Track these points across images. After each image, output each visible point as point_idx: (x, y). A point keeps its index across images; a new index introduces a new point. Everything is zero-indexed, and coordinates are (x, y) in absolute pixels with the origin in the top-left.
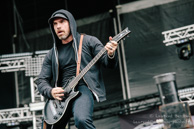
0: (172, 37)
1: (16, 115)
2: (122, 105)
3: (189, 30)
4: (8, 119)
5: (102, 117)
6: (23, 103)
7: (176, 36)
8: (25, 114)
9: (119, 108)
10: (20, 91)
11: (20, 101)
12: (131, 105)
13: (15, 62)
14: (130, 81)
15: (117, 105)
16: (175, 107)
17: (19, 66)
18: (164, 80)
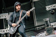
0: (49, 8)
1: (4, 31)
2: (34, 28)
3: (53, 6)
4: (2, 32)
5: (29, 31)
6: (6, 28)
7: (50, 8)
8: (6, 31)
9: (33, 29)
10: (5, 24)
11: (5, 27)
12: (37, 28)
13: (3, 16)
14: (37, 21)
15: (33, 28)
16: (49, 28)
17: (4, 17)
18: (46, 20)
